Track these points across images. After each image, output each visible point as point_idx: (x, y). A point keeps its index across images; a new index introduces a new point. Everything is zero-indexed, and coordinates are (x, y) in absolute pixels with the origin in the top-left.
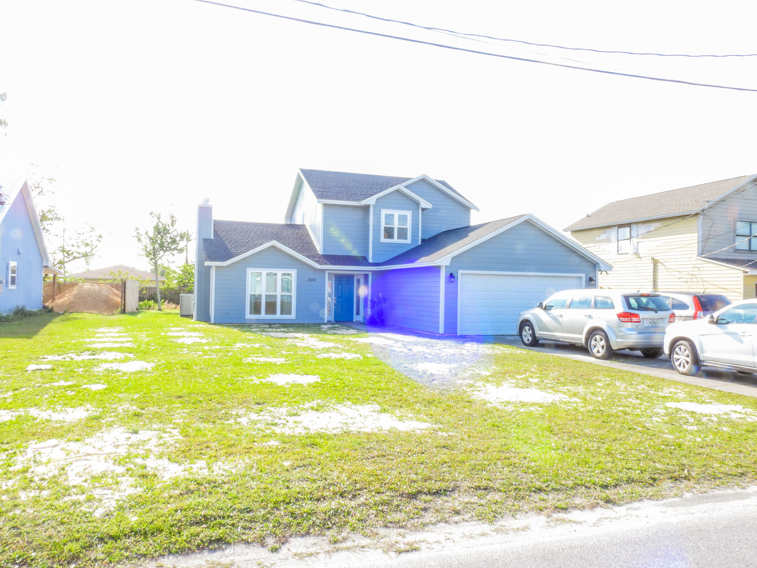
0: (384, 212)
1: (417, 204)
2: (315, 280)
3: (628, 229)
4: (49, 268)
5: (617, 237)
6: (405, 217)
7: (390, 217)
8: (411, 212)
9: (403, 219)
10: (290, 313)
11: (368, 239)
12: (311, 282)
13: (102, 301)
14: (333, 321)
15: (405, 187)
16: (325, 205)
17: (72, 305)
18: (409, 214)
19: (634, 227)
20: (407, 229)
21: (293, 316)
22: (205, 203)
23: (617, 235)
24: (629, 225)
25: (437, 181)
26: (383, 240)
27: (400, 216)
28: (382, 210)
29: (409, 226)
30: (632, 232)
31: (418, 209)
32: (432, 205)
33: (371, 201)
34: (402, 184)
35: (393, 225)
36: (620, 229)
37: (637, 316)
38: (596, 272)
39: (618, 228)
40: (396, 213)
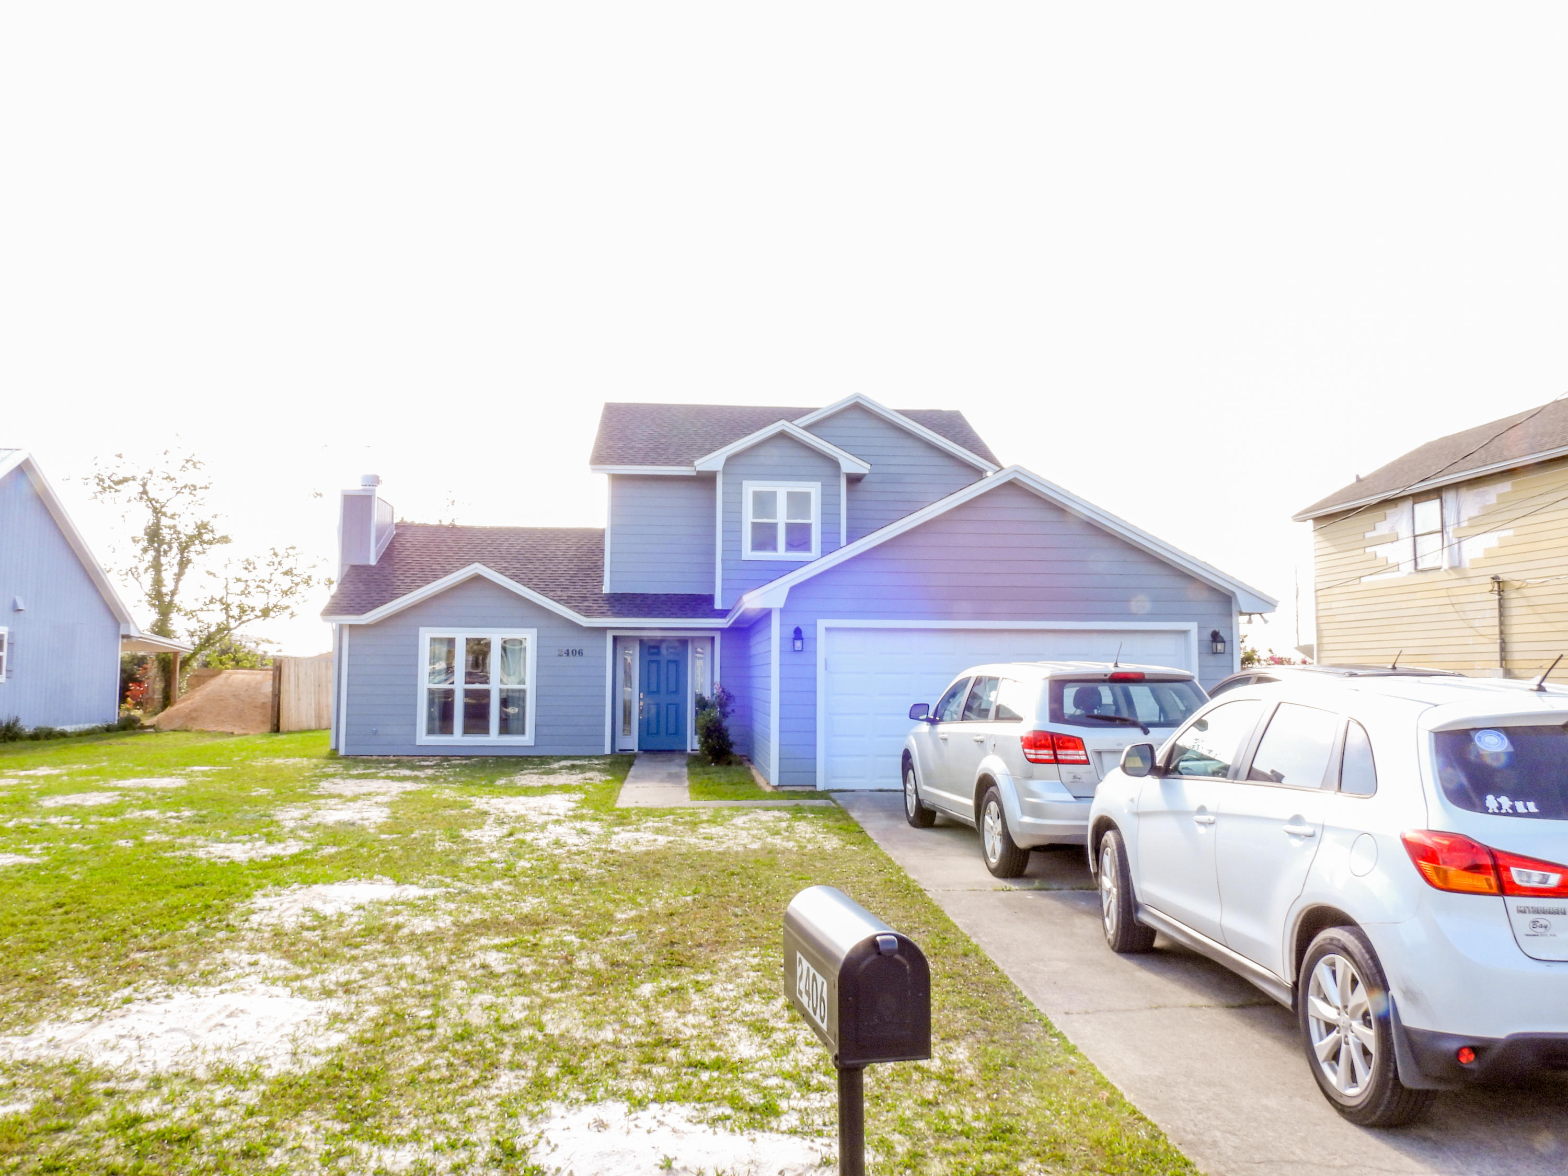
0: (750, 488)
1: (834, 463)
2: (580, 653)
3: (1434, 505)
4: (134, 640)
5: (1411, 529)
6: (806, 497)
7: (764, 502)
8: (819, 484)
9: (799, 501)
10: (522, 732)
11: (713, 554)
12: (571, 658)
13: (255, 707)
14: (636, 750)
15: (808, 428)
16: (617, 479)
17: (194, 715)
18: (814, 489)
19: (1449, 497)
20: (808, 526)
21: (527, 739)
22: (367, 487)
23: (1411, 521)
24: (1437, 492)
25: (897, 411)
26: (748, 553)
27: (791, 495)
28: (745, 483)
29: (815, 519)
30: (1444, 510)
31: (839, 476)
32: (868, 466)
33: (712, 462)
34: (795, 422)
35: (775, 517)
36: (1417, 507)
37: (1076, 743)
38: (1231, 615)
39: (1414, 503)
40: (782, 490)
